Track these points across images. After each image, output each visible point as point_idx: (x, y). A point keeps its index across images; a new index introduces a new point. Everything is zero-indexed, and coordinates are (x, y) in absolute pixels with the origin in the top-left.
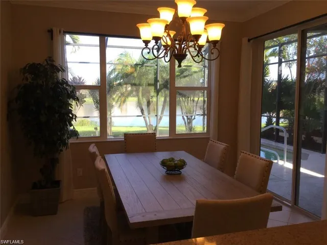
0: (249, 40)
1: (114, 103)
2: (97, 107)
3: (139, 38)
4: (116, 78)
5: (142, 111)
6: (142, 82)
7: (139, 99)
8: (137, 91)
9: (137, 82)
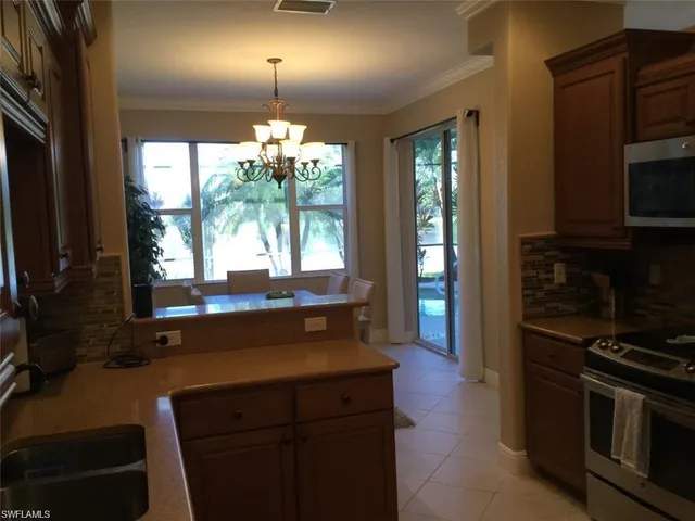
0: (392, 141)
1: (217, 234)
2: (187, 242)
3: (255, 140)
4: (218, 191)
5: (267, 244)
6: (264, 198)
7: (260, 226)
8: (257, 212)
9: (256, 197)
